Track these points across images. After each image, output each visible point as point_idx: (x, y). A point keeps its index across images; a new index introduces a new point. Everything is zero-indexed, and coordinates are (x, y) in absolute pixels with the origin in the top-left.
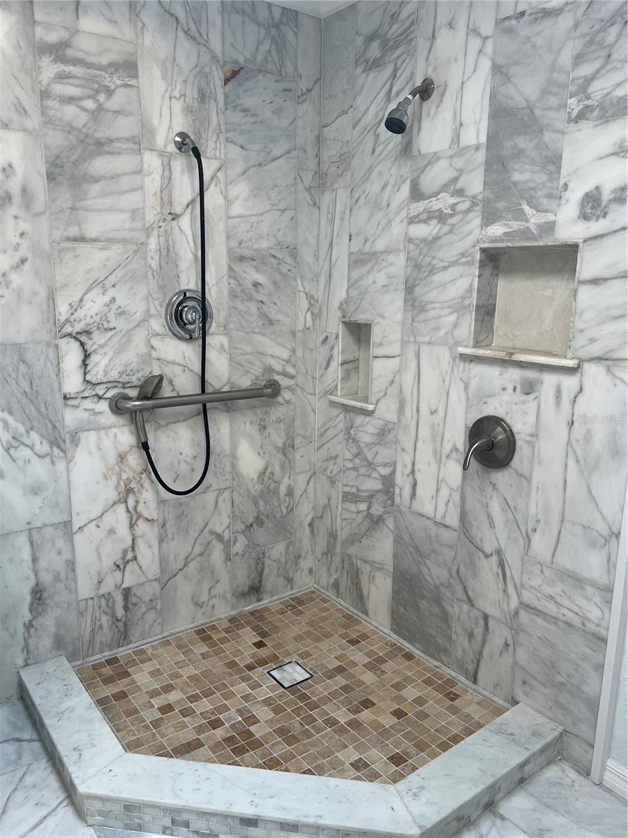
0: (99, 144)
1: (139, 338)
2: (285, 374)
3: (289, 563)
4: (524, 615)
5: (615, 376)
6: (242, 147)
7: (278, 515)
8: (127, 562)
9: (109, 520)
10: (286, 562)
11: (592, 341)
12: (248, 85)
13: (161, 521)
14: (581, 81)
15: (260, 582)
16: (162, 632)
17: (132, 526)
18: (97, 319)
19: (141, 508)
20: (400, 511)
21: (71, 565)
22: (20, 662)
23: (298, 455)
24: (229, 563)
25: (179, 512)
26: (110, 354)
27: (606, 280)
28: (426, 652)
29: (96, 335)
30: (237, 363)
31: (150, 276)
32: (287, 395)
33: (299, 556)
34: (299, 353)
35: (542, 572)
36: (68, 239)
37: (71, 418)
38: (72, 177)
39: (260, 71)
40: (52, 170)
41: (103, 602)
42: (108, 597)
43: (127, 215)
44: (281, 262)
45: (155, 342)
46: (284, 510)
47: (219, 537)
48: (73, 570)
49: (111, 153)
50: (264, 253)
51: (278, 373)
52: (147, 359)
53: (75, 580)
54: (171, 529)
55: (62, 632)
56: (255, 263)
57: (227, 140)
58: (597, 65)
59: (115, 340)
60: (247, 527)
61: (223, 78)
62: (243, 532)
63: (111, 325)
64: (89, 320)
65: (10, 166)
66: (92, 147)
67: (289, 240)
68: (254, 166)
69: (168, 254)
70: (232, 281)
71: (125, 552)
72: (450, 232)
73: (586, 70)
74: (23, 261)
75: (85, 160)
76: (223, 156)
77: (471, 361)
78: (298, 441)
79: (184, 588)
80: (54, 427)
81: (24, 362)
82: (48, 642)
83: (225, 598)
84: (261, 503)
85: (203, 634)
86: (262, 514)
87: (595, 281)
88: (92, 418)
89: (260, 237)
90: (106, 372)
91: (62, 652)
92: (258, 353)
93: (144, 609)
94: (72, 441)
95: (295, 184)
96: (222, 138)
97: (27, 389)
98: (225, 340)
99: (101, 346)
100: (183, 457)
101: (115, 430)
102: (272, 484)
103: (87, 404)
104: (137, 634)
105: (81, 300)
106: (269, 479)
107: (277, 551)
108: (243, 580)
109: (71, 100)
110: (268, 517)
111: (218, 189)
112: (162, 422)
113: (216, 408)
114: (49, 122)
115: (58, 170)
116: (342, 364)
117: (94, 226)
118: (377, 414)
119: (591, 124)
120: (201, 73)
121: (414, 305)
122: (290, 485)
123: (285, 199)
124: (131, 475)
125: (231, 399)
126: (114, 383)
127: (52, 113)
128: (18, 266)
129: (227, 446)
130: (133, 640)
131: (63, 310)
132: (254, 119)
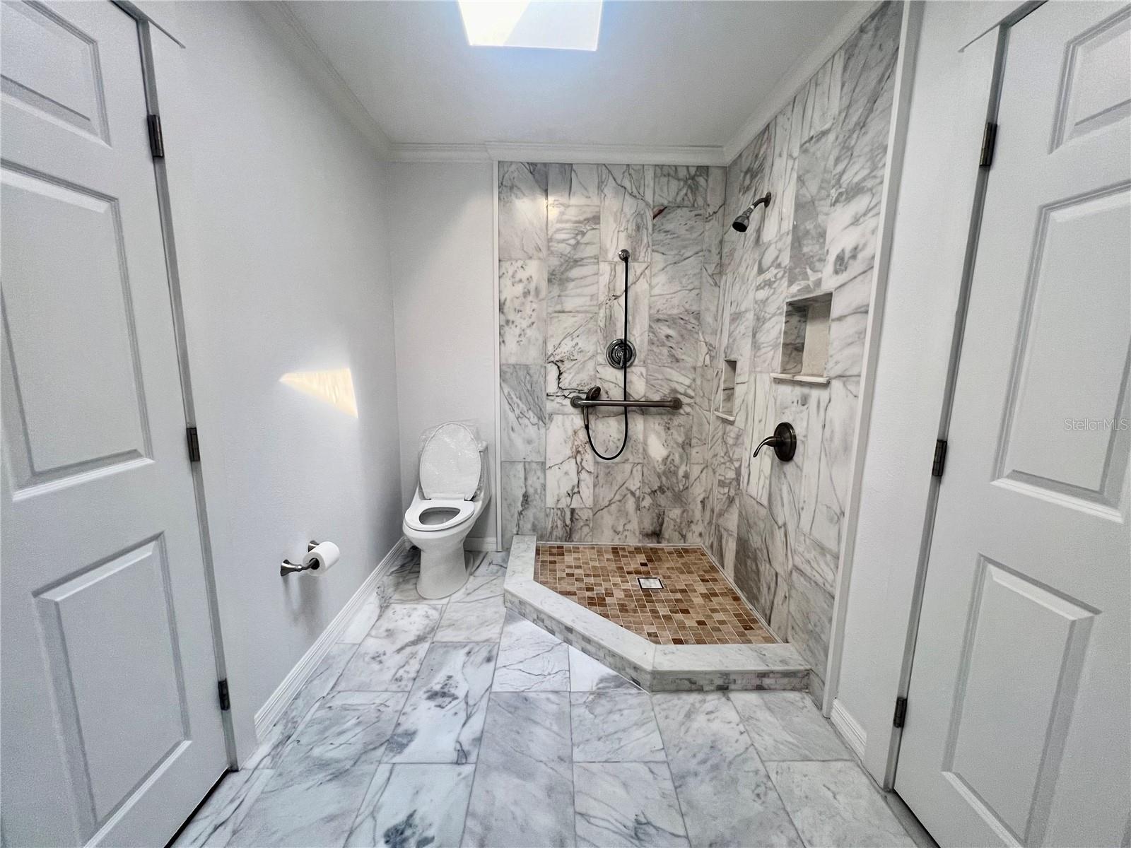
0: (576, 261)
1: (591, 365)
2: (686, 395)
3: (684, 524)
4: (794, 574)
5: (847, 389)
6: (663, 254)
7: (677, 489)
8: (574, 493)
9: (565, 467)
10: (681, 523)
11: (837, 363)
12: (669, 217)
13: (596, 474)
14: (837, 176)
15: (660, 531)
16: (592, 542)
17: (578, 473)
18: (567, 354)
19: (584, 464)
20: (742, 493)
21: (544, 486)
22: (515, 532)
23: (694, 451)
24: (638, 512)
25: (607, 471)
26: (573, 374)
27: (845, 316)
28: (748, 598)
29: (566, 362)
30: (652, 385)
31: (599, 331)
32: (688, 409)
33: (692, 522)
34: (698, 382)
35: (805, 541)
36: (556, 312)
37: (550, 406)
38: (560, 279)
39: (679, 207)
40: (550, 277)
41: (559, 513)
42: (562, 510)
43: (588, 298)
44: (687, 322)
45: (599, 368)
46: (681, 487)
47: (633, 494)
48: (545, 490)
49: (581, 265)
50: (674, 316)
51: (681, 394)
52: (594, 378)
53: (545, 495)
54: (601, 481)
55: (536, 522)
56: (667, 323)
57: (653, 251)
58: (845, 162)
59: (576, 366)
60: (652, 491)
61: (652, 216)
62: (649, 495)
63: (575, 358)
64: (563, 355)
65: (531, 277)
66: (572, 264)
67: (695, 308)
68: (670, 264)
69: (610, 318)
70: (651, 334)
71: (574, 487)
72: (773, 294)
73: (840, 167)
74: (533, 323)
75: (567, 270)
76: (649, 260)
77: (779, 383)
78: (694, 441)
79: (607, 520)
80: (541, 409)
81: (529, 374)
82: (529, 526)
83: (634, 533)
84: (664, 479)
85: (615, 551)
86: (664, 485)
87: (840, 319)
88: (561, 408)
89: (673, 307)
90: (570, 384)
91: (535, 533)
92: (667, 379)
93: (582, 524)
94: (549, 419)
95: (701, 273)
96: (649, 250)
97: (530, 389)
98: (643, 370)
99: (568, 369)
100: (611, 439)
101: (572, 416)
102: (673, 468)
103: (559, 400)
104: (577, 537)
105: (560, 344)
106: (671, 463)
107: (674, 513)
108: (649, 527)
109: (563, 241)
110: (668, 489)
111: (645, 280)
112: (600, 416)
113: (635, 411)
114: (551, 253)
115: (554, 277)
116: (724, 390)
117: (569, 304)
118: (736, 424)
119: (842, 204)
120: (639, 215)
121: (756, 346)
122: (686, 471)
123: (692, 283)
124: (580, 443)
125: (645, 407)
126: (574, 390)
127: (552, 249)
128: (530, 326)
129: (641, 437)
130: (575, 540)
131: (550, 349)
132: (672, 236)
